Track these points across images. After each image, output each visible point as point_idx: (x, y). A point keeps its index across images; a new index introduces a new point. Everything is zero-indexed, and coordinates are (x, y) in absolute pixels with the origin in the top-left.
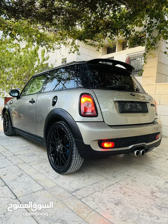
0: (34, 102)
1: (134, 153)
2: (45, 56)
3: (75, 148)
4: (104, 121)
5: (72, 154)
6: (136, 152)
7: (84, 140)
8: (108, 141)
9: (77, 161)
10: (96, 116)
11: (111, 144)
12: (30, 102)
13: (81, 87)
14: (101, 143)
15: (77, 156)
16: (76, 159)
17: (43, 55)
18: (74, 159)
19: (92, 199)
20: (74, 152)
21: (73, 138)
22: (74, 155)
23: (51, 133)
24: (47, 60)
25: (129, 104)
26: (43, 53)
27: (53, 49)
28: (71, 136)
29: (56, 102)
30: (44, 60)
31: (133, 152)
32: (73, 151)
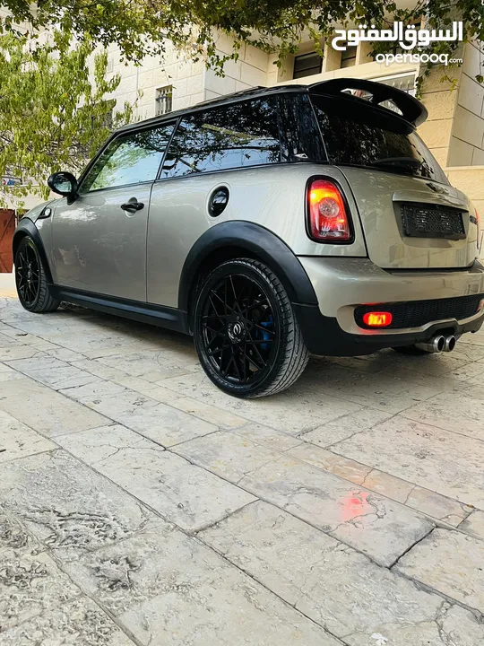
0: (141, 206)
1: (433, 343)
2: (108, 78)
3: (291, 328)
4: (368, 257)
5: (285, 342)
6: (436, 341)
7: (320, 305)
8: (377, 308)
9: (295, 359)
10: (350, 241)
11: (384, 317)
12: (125, 207)
13: (302, 160)
14: (361, 312)
15: (296, 349)
16: (295, 355)
17: (101, 75)
18: (289, 355)
19: (356, 448)
20: (291, 336)
21: (287, 300)
22: (290, 346)
23: (210, 293)
24: (114, 88)
25: (423, 213)
26: (101, 66)
27: (140, 52)
28: (280, 296)
29: (225, 204)
30: (105, 89)
31: (429, 341)
32: (287, 336)
